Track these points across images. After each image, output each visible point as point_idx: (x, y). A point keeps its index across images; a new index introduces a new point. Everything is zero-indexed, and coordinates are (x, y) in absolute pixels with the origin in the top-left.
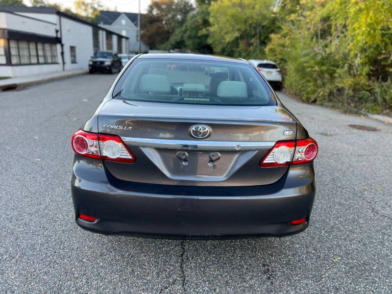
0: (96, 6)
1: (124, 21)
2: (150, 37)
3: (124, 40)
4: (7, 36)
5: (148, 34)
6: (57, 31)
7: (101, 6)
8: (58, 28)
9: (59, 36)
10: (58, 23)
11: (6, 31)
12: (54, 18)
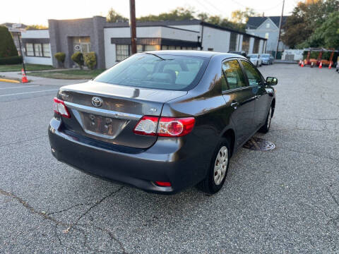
0: (249, 14)
1: (268, 24)
2: (291, 37)
3: (261, 42)
4: (160, 43)
5: (290, 34)
6: (199, 37)
7: (253, 14)
8: (200, 35)
9: (200, 41)
10: (201, 32)
11: (160, 40)
12: (197, 28)
